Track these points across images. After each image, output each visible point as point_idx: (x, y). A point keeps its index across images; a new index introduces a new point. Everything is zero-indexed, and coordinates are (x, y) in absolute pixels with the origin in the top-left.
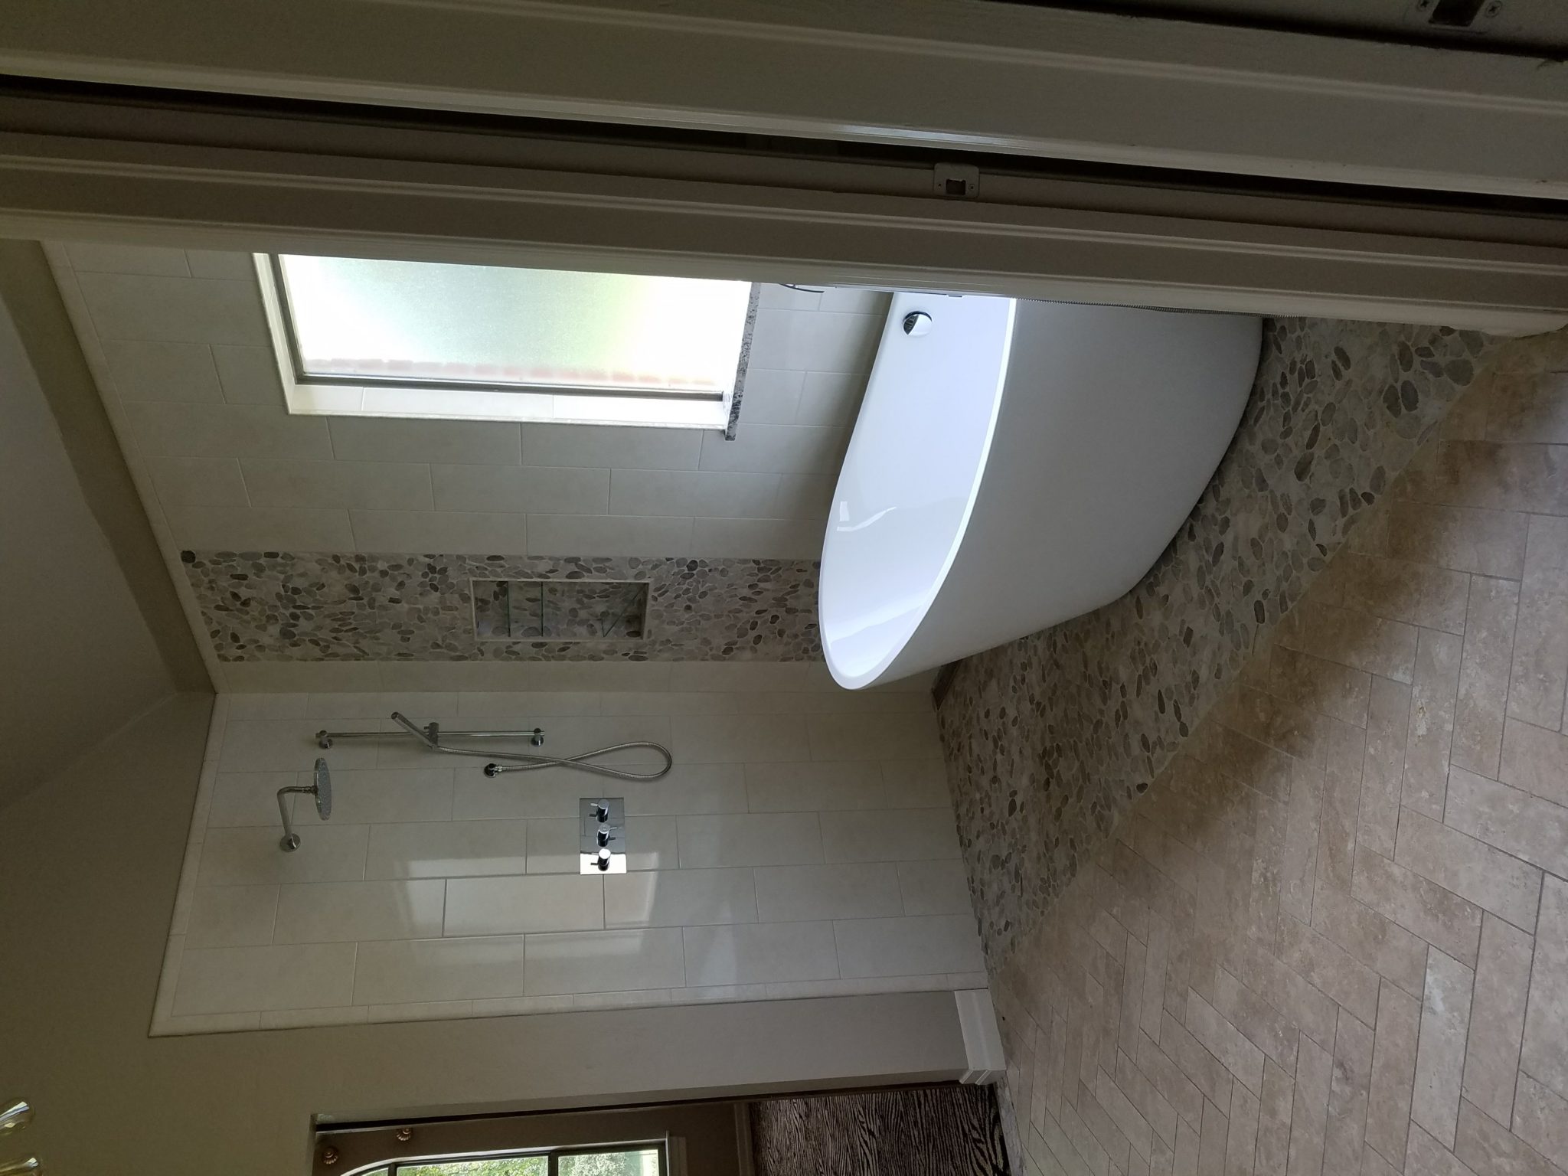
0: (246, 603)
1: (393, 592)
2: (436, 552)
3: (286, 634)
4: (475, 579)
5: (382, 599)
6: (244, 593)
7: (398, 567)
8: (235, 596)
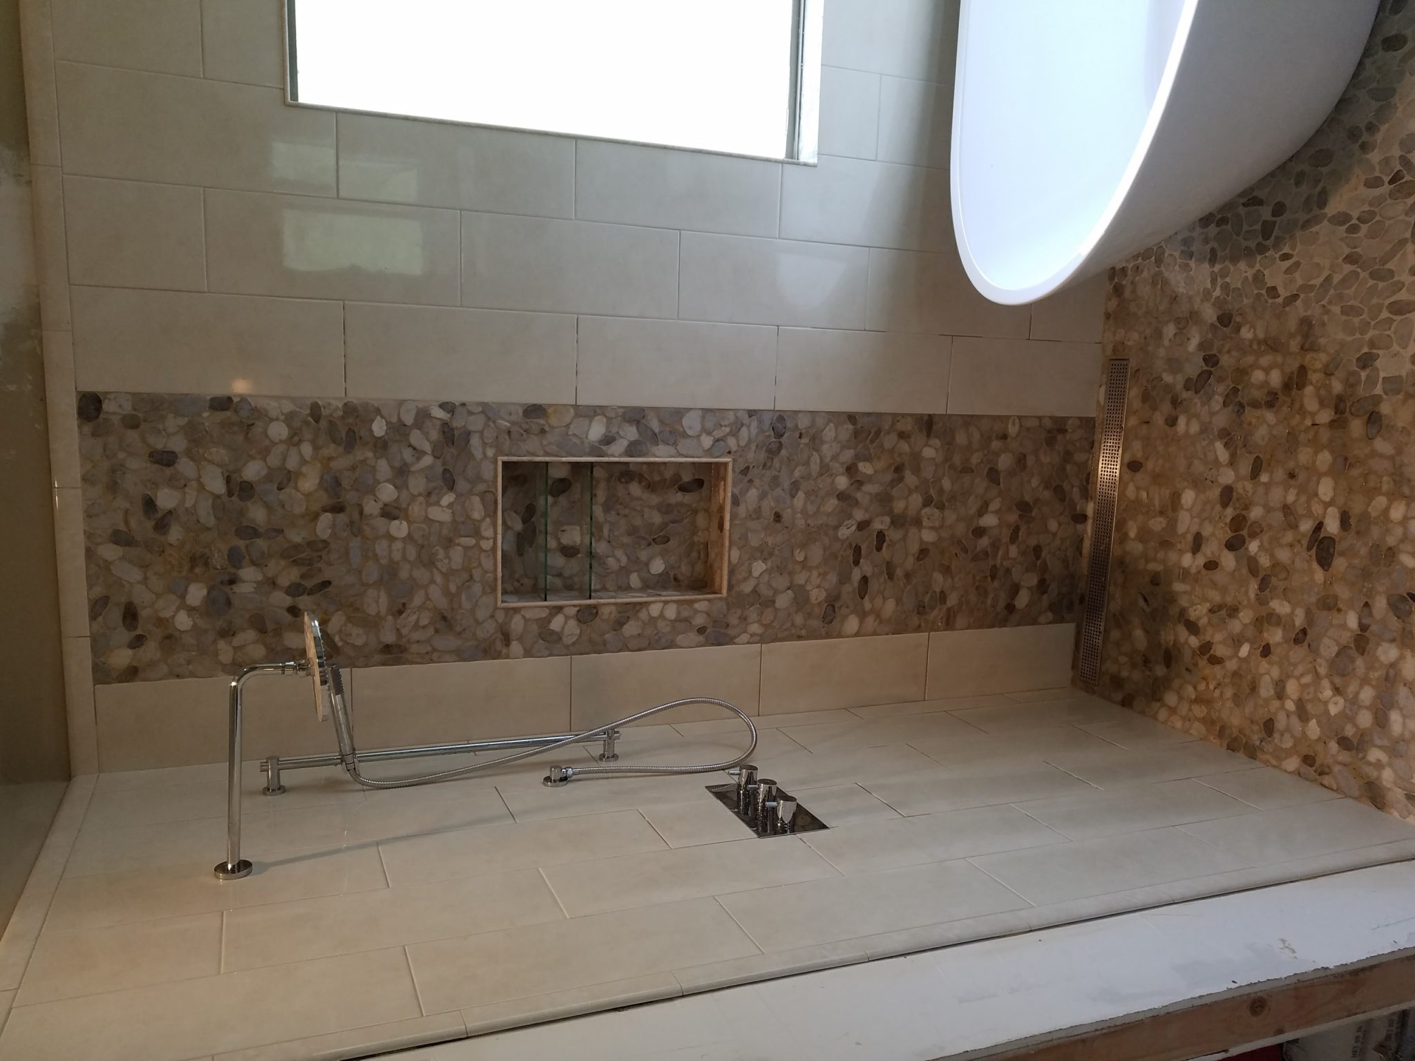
0: (162, 526)
1: (387, 492)
2: (456, 398)
3: (218, 604)
4: (506, 459)
5: (371, 508)
6: (166, 499)
7: (399, 430)
8: (149, 504)
